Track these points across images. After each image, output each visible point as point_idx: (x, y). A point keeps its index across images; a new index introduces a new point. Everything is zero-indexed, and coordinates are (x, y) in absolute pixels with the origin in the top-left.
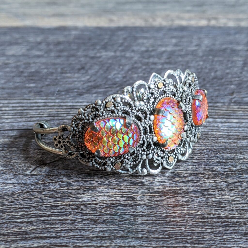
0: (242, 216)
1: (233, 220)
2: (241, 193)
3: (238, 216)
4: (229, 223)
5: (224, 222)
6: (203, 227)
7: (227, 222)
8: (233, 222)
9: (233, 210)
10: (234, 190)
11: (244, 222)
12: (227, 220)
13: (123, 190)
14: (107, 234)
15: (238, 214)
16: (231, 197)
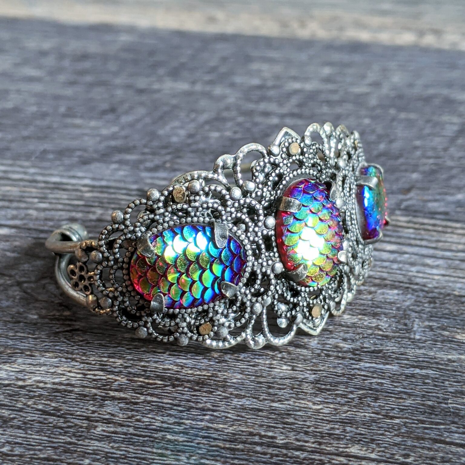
0: (323, 447)
1: (297, 453)
2: (339, 399)
3: (313, 446)
4: (288, 459)
5: (277, 456)
6: (228, 460)
7: (286, 455)
8: (298, 457)
9: (306, 433)
10: (329, 390)
11: (320, 460)
12: (284, 451)
13: (90, 364)
14: (18, 451)
15: (313, 443)
16: (314, 404)
